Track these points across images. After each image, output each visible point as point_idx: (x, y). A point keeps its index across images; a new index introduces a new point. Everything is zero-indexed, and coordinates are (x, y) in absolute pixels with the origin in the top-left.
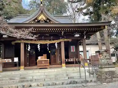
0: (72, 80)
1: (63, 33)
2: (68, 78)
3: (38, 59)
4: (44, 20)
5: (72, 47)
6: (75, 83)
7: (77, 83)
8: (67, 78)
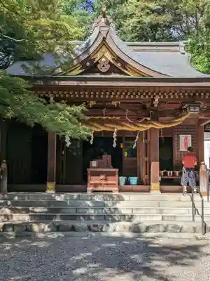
0: (172, 223)
1: (157, 100)
2: (163, 219)
3: (89, 168)
4: (110, 63)
5: (182, 137)
6: (178, 231)
7: (181, 230)
8: (160, 218)
